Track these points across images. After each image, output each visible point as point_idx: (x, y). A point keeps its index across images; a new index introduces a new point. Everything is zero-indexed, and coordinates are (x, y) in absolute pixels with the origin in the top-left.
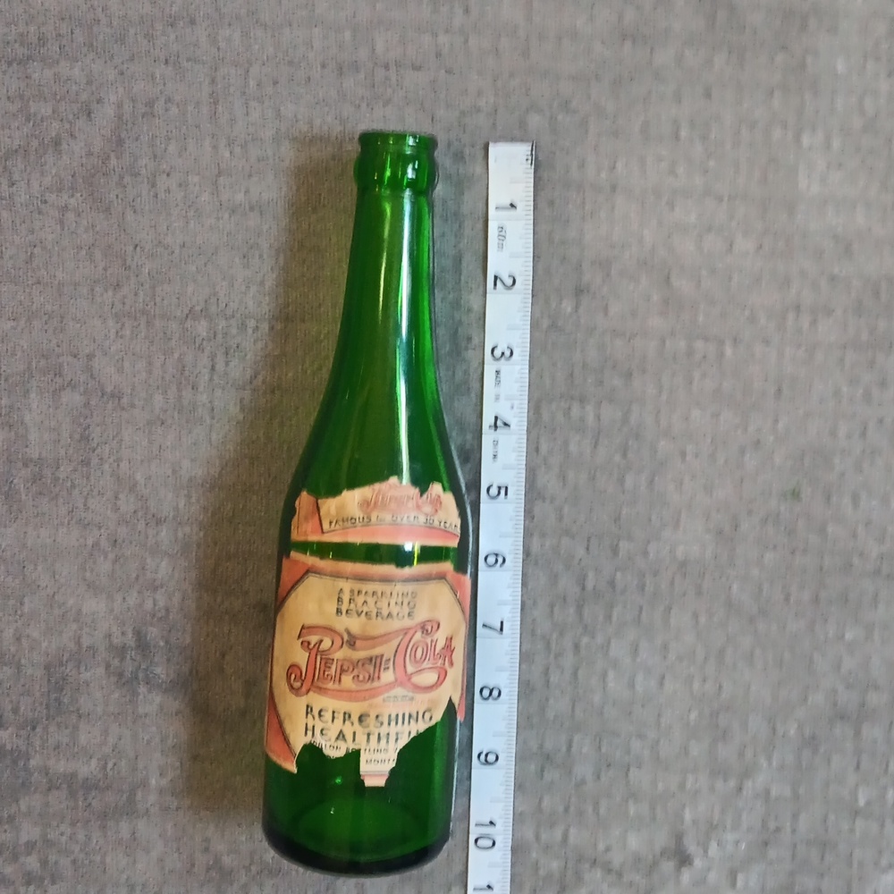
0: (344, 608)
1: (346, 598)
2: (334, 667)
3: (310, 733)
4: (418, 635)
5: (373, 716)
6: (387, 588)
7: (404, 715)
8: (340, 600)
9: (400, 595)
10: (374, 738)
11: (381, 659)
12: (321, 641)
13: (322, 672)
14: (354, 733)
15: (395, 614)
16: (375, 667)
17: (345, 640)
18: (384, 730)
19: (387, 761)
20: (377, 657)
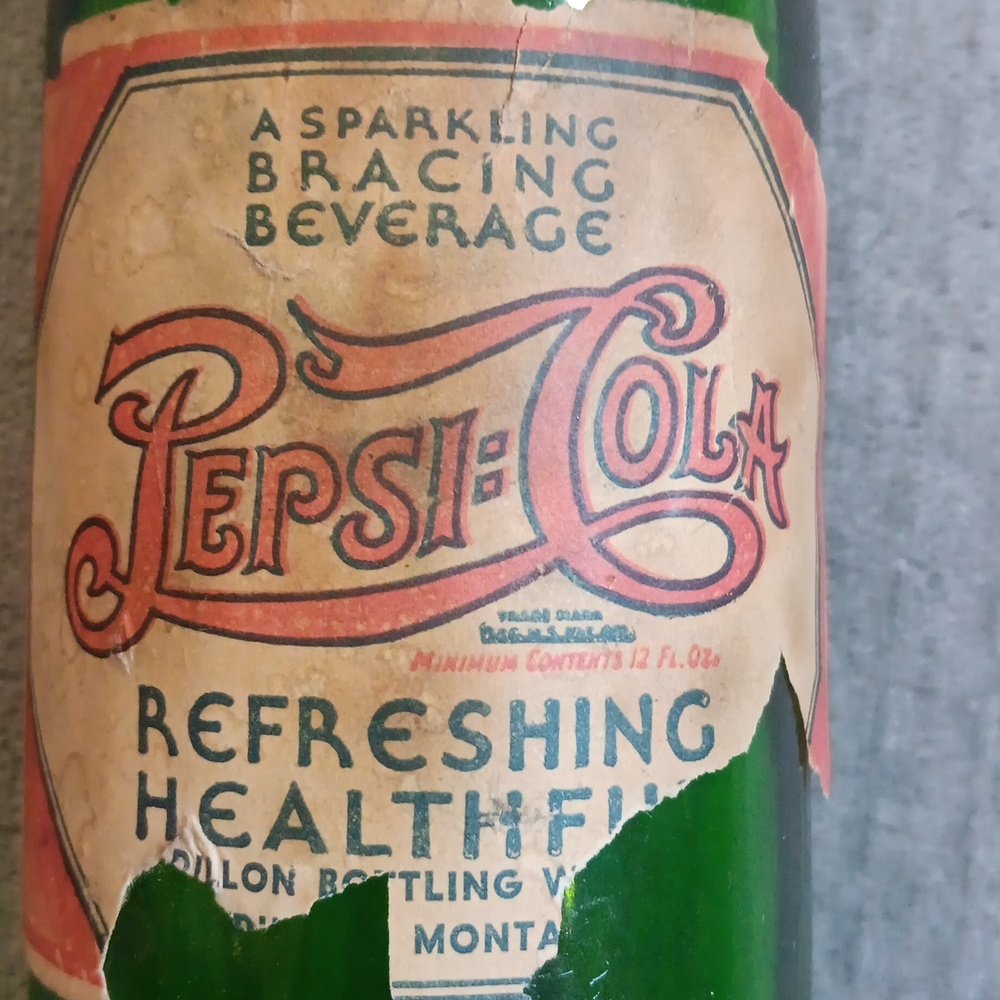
0: (280, 204)
1: (286, 153)
2: (247, 487)
3: (156, 818)
4: (630, 338)
5: (437, 715)
6: (474, 96)
7: (583, 707)
8: (260, 169)
9: (538, 129)
10: (446, 823)
11: (465, 440)
12: (190, 376)
13: (197, 521)
14: (355, 800)
15: (515, 223)
16: (436, 471)
17: (292, 354)
18: (493, 782)
19: (514, 936)
20: (441, 424)
